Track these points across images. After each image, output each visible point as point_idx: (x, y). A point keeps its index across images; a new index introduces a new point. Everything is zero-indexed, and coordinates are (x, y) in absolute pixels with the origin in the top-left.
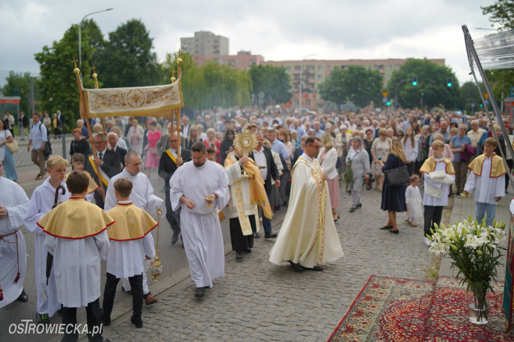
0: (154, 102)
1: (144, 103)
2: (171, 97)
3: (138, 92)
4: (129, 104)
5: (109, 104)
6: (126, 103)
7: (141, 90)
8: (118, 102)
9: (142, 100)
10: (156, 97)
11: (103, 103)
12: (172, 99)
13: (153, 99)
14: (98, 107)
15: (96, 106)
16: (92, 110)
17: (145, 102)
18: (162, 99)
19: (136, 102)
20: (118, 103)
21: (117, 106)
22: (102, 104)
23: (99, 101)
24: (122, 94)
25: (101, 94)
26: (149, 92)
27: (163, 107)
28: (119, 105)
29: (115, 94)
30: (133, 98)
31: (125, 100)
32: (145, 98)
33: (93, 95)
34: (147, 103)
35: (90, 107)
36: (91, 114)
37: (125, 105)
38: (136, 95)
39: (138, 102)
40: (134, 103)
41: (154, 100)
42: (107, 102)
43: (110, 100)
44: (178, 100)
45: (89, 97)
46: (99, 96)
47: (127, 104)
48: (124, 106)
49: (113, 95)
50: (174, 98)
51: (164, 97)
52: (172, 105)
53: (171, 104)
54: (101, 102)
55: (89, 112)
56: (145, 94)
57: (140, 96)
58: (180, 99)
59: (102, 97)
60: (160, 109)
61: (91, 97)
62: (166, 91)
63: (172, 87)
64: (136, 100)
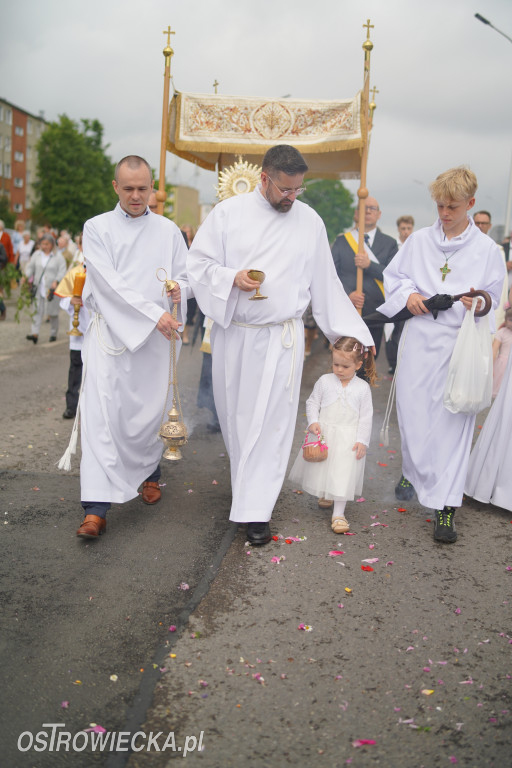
0: (307, 133)
1: (286, 131)
2: (342, 123)
3: (280, 108)
4: (257, 130)
5: (218, 126)
6: (252, 127)
7: (286, 105)
8: (237, 123)
9: (284, 125)
10: (313, 123)
11: (207, 123)
12: (345, 127)
13: (307, 126)
14: (197, 129)
15: (193, 127)
16: (185, 134)
17: (289, 131)
18: (326, 129)
19: (272, 128)
20: (235, 126)
21: (233, 132)
22: (205, 125)
23: (200, 117)
24: (246, 109)
25: (206, 104)
26: (299, 110)
27: (324, 144)
28: (236, 130)
29: (232, 106)
30: (266, 119)
31: (251, 121)
32: (290, 121)
33: (191, 104)
34: (293, 132)
35: (182, 128)
36: (182, 142)
37: (250, 131)
38: (273, 113)
39: (276, 129)
40: (267, 129)
41: (309, 129)
42: (216, 121)
43: (221, 119)
44: (356, 132)
45: (182, 106)
46: (202, 107)
47: (253, 130)
48: (247, 133)
49: (228, 108)
50: (348, 125)
51: (328, 124)
52: (342, 141)
53: (342, 138)
54: (203, 120)
55: (178, 137)
56: (292, 114)
57: (281, 117)
58: (359, 130)
59: (208, 110)
60: (317, 147)
61: (186, 108)
62: (335, 111)
63: (348, 105)
64: (272, 123)
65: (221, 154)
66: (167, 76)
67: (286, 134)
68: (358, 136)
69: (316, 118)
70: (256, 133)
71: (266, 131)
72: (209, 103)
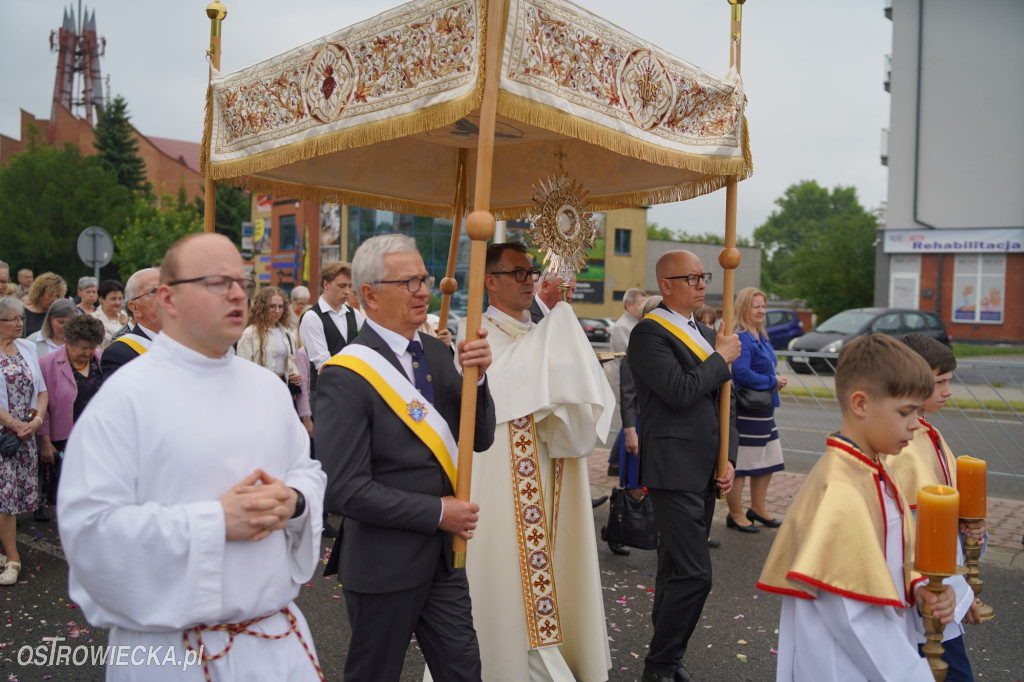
1: (663, 116)
3: (658, 67)
4: (625, 102)
6: (619, 93)
8: (600, 78)
9: (661, 103)
10: (693, 111)
11: (553, 60)
14: (535, 70)
15: (532, 62)
17: (665, 119)
19: (644, 104)
20: (597, 83)
21: (594, 97)
22: (549, 66)
23: (541, 43)
24: (613, 49)
26: (683, 81)
28: (598, 93)
30: (639, 83)
31: (618, 80)
32: (670, 99)
34: (672, 122)
35: (506, 59)
37: (616, 101)
38: (649, 74)
39: (650, 110)
40: (639, 103)
42: (567, 60)
43: (575, 59)
47: (621, 101)
48: (614, 106)
49: (589, 38)
54: (545, 50)
56: (674, 83)
57: (660, 86)
62: (717, 97)
64: (647, 93)
67: (661, 125)
70: (625, 110)
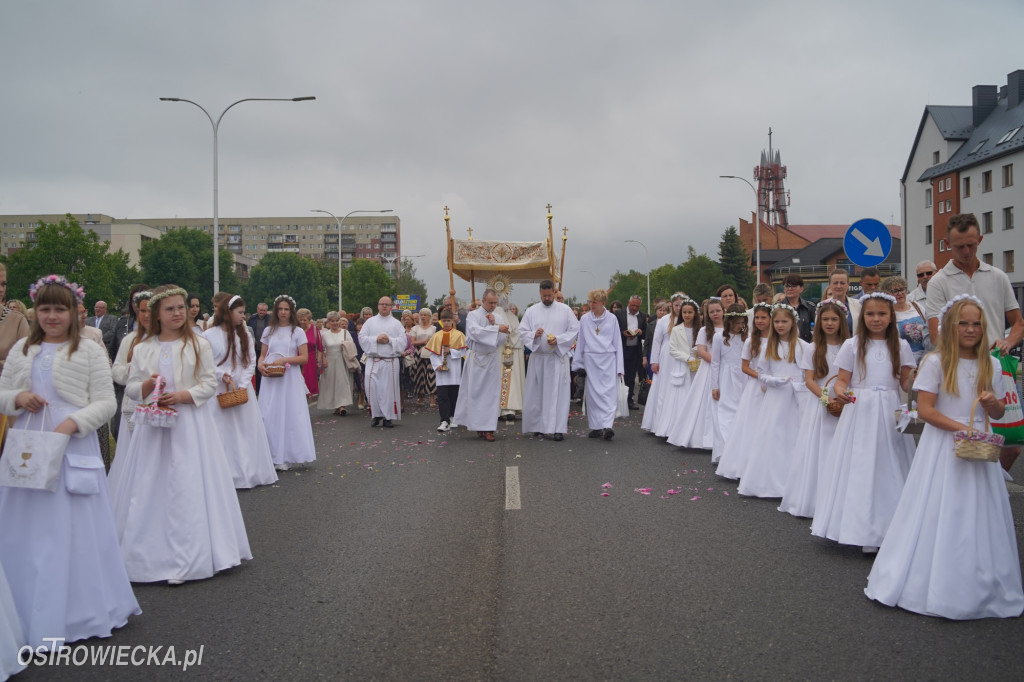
0: (520, 260)
1: (510, 258)
2: (538, 254)
3: (506, 247)
5: (474, 256)
6: (491, 256)
7: (509, 245)
8: (484, 255)
10: (523, 254)
11: (468, 255)
12: (540, 256)
13: (519, 256)
14: (462, 258)
15: (460, 257)
16: (458, 261)
18: (529, 257)
19: (502, 257)
20: (482, 256)
21: (481, 259)
22: (466, 256)
23: (463, 251)
24: (488, 247)
26: (516, 247)
27: (529, 264)
28: (483, 258)
29: (481, 246)
30: (499, 252)
31: (491, 253)
32: (512, 253)
33: (460, 245)
35: (456, 258)
36: (456, 265)
37: (490, 258)
38: (502, 249)
39: (504, 258)
41: (521, 257)
42: (472, 253)
43: (475, 252)
45: (454, 246)
46: (464, 246)
47: (492, 258)
48: (489, 260)
49: (479, 247)
50: (541, 254)
51: (531, 254)
52: (538, 263)
53: (538, 261)
54: (465, 253)
55: (455, 263)
56: (512, 249)
57: (506, 251)
58: (547, 257)
59: (469, 248)
60: (525, 266)
61: (457, 247)
62: (534, 248)
63: (539, 246)
64: (502, 254)
65: (472, 271)
66: (448, 230)
67: (510, 260)
68: (547, 259)
69: (524, 251)
70: (493, 260)
71: (499, 259)
72: (467, 245)
